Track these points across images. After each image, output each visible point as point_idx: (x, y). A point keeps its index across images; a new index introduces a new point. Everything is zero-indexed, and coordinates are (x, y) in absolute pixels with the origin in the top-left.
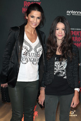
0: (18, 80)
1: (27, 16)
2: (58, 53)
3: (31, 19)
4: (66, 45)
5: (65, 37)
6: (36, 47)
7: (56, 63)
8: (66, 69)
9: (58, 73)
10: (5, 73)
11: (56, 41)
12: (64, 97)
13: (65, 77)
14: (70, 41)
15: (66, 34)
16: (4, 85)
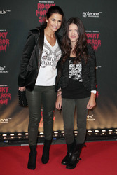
0: (36, 84)
1: (48, 19)
2: (72, 56)
3: (52, 22)
4: (80, 47)
5: (79, 39)
6: (56, 51)
7: (70, 66)
8: (82, 71)
9: (74, 76)
10: (22, 77)
11: (70, 44)
12: (81, 101)
13: (81, 81)
14: (85, 43)
15: (79, 36)
16: (22, 89)
